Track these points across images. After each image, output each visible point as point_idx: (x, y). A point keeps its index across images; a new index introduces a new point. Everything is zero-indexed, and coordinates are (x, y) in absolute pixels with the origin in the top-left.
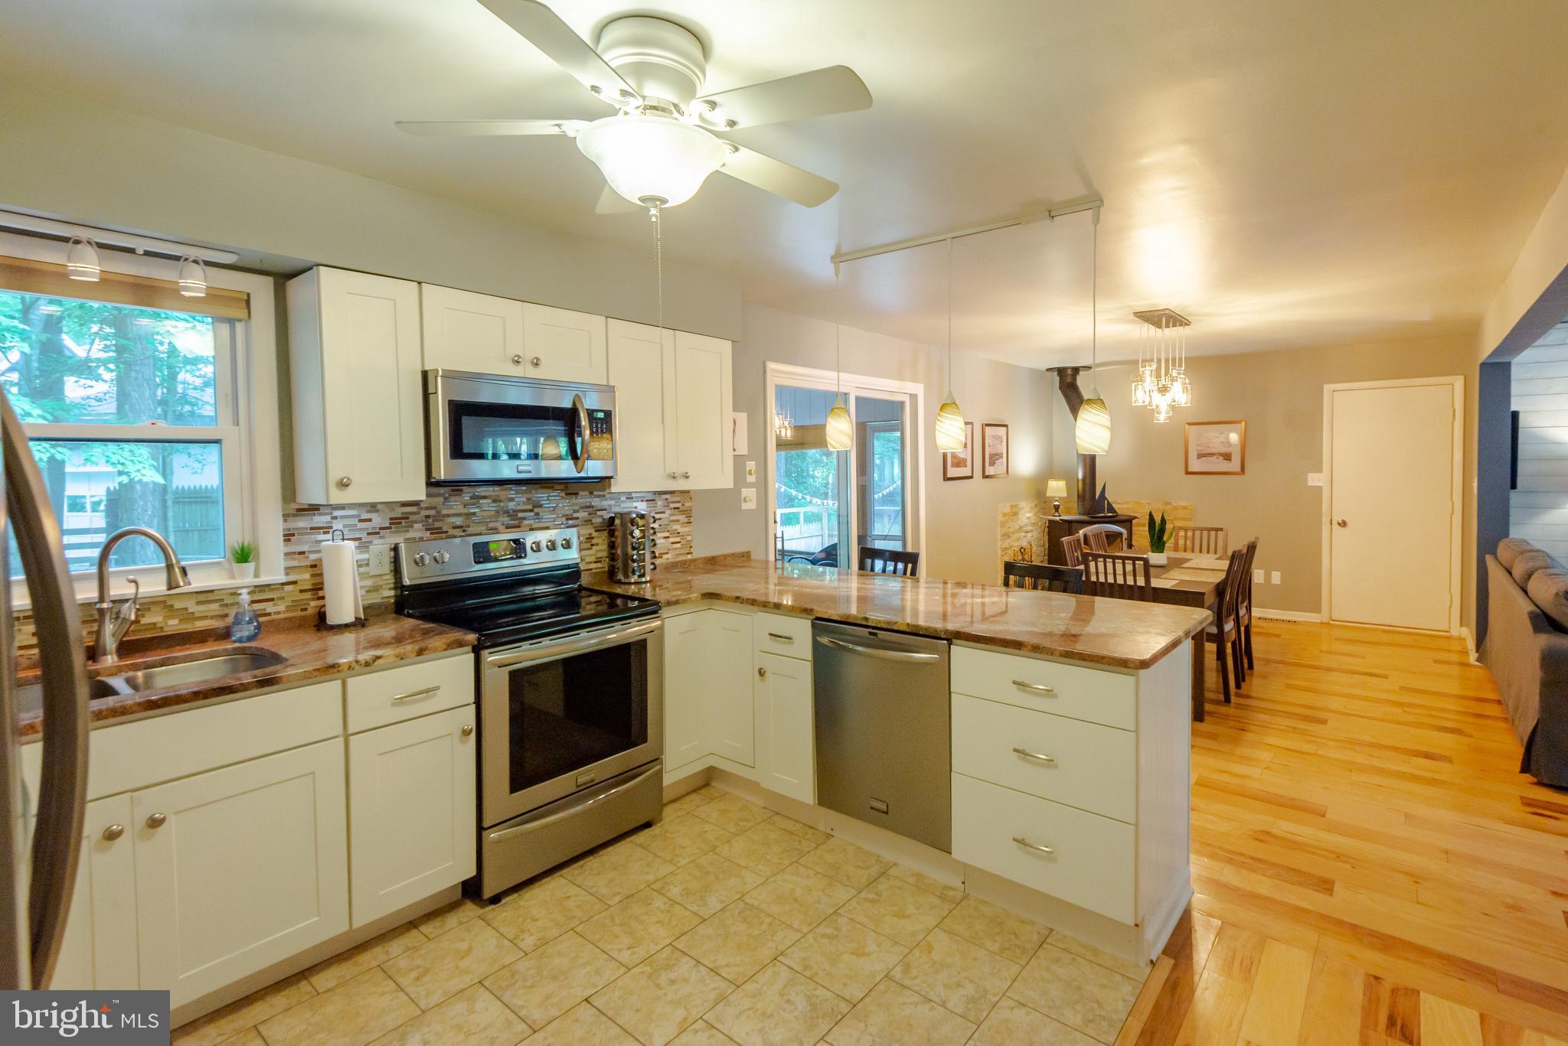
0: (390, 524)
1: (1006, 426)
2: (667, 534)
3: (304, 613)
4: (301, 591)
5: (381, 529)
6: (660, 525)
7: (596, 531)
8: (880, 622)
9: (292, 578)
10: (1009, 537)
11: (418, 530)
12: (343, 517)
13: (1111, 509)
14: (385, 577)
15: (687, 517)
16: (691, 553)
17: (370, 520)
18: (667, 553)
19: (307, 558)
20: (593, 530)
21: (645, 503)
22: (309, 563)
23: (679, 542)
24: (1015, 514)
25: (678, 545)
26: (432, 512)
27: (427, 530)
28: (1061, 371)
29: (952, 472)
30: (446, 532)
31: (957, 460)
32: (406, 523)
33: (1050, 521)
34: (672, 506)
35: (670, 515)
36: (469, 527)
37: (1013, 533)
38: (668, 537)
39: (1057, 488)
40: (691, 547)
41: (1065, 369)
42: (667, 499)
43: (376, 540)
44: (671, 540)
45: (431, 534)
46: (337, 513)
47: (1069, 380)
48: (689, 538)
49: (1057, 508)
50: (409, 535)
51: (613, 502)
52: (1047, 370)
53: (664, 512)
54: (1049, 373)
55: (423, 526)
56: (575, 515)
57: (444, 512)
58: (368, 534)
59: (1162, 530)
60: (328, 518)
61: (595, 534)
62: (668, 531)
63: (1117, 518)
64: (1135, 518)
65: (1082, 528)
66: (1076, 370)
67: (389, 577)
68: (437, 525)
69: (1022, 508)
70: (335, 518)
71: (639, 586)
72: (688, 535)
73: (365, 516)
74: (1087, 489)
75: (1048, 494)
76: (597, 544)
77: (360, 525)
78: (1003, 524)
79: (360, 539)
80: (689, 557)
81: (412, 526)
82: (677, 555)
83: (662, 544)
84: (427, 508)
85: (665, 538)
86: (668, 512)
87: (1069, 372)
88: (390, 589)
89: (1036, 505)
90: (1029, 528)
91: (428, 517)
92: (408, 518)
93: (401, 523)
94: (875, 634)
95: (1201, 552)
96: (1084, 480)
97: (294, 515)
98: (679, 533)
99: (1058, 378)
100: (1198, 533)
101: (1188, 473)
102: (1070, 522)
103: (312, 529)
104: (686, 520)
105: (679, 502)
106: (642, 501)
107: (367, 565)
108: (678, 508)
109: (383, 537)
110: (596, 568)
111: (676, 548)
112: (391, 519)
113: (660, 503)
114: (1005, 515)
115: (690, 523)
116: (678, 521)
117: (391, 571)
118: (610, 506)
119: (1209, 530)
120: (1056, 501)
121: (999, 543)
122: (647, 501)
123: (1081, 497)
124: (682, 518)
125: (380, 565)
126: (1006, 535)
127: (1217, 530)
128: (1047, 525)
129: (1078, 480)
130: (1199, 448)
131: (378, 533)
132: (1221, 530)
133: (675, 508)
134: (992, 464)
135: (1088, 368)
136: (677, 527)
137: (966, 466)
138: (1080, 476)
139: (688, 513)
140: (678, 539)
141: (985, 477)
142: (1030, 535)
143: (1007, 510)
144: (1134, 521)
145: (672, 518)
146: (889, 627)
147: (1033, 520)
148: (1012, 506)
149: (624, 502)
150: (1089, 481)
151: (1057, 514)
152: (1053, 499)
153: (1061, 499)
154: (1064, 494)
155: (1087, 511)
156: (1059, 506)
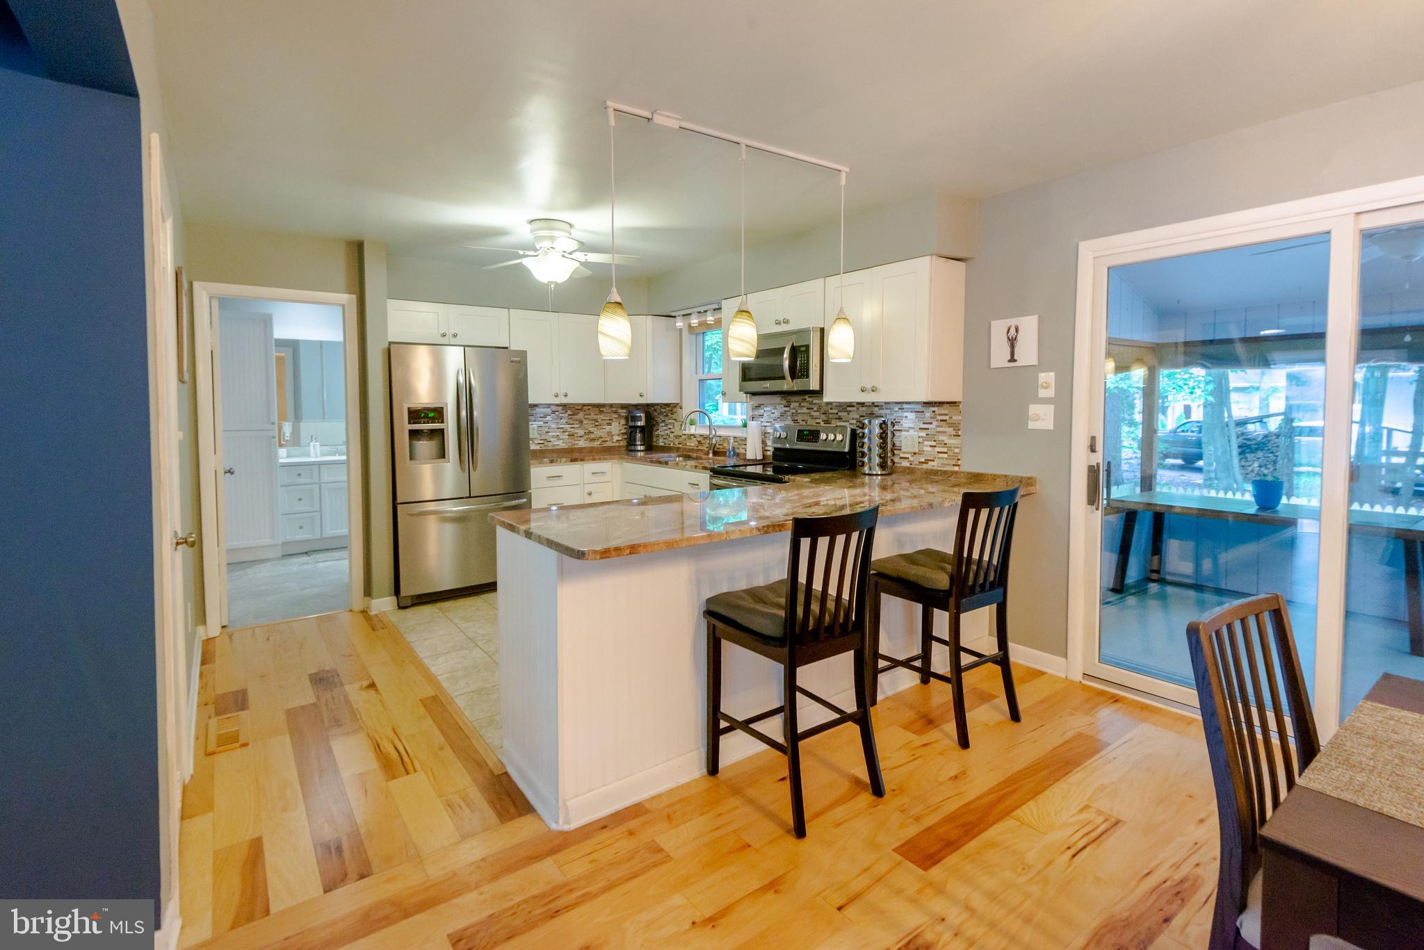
2: (934, 444)
6: (927, 435)
15: (954, 430)
16: (959, 465)
18: (933, 461)
21: (914, 414)
23: (946, 453)
25: (946, 456)
34: (939, 418)
35: (937, 426)
38: (935, 446)
40: (959, 460)
42: (934, 412)
44: (938, 449)
46: (766, 409)
48: (957, 450)
51: (888, 411)
53: (931, 423)
57: (799, 411)
62: (935, 441)
71: (871, 477)
72: (954, 447)
73: (773, 411)
77: (772, 415)
80: (956, 469)
82: (942, 464)
83: (927, 451)
85: (931, 446)
86: (935, 423)
91: (793, 413)
98: (945, 444)
104: (954, 433)
105: (947, 415)
106: (911, 412)
108: (946, 421)
111: (943, 458)
113: (928, 415)
115: (958, 436)
116: (945, 432)
118: (886, 414)
122: (915, 412)
124: (950, 430)
133: (941, 421)
136: (944, 438)
139: (955, 426)
140: (945, 450)
145: (939, 429)
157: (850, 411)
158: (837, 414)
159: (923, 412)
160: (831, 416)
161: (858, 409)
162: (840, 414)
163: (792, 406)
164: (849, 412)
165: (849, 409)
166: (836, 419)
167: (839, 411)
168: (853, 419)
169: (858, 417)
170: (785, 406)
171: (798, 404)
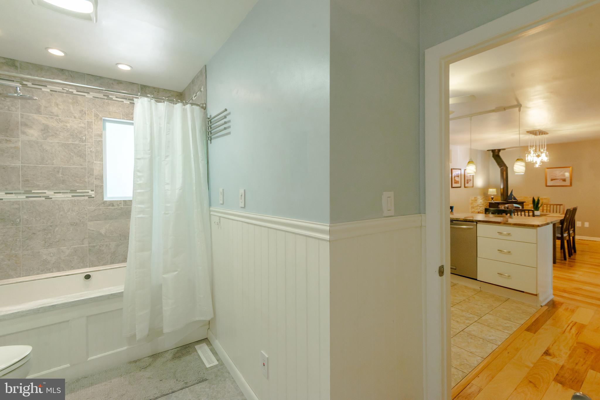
8: (454, 218)
10: (474, 208)
13: (515, 198)
24: (476, 200)
28: (493, 151)
29: (454, 185)
31: (456, 181)
33: (490, 203)
37: (475, 206)
39: (492, 191)
41: (495, 150)
47: (496, 154)
49: (492, 198)
52: (488, 150)
54: (488, 151)
59: (538, 203)
63: (517, 202)
64: (525, 202)
65: (502, 205)
66: (499, 150)
69: (479, 199)
74: (505, 192)
75: (489, 193)
78: (472, 204)
87: (497, 151)
89: (484, 198)
90: (481, 206)
94: (453, 222)
95: (553, 212)
96: (503, 188)
99: (492, 153)
100: (552, 206)
101: (547, 186)
102: (498, 203)
114: (472, 200)
119: (557, 205)
120: (492, 196)
121: (470, 210)
123: (502, 195)
126: (473, 208)
127: (560, 205)
128: (488, 204)
129: (501, 189)
130: (552, 177)
132: (562, 205)
134: (467, 183)
135: (504, 149)
137: (459, 183)
138: (502, 187)
141: (465, 187)
142: (481, 208)
143: (473, 199)
144: (524, 203)
146: (457, 220)
147: (483, 203)
148: (475, 198)
150: (505, 189)
151: (492, 201)
152: (491, 195)
153: (494, 195)
154: (495, 194)
155: (505, 199)
156: (493, 197)
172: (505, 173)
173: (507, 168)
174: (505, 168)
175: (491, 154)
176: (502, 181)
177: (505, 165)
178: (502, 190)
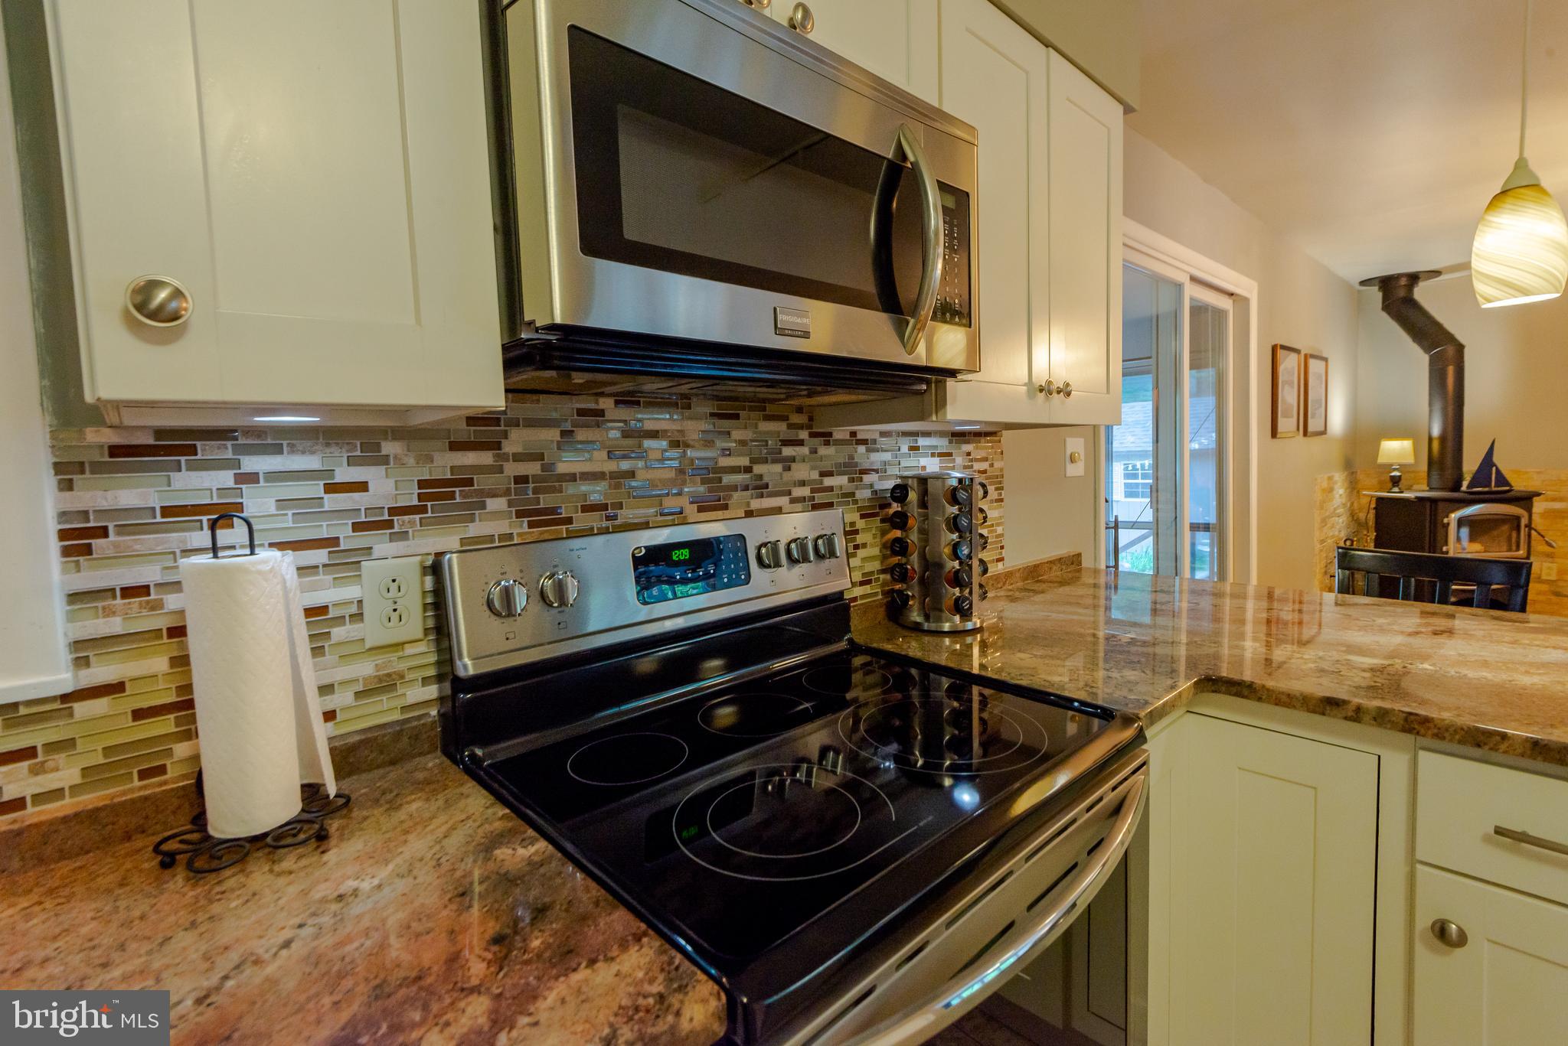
0: (420, 497)
1: (1326, 360)
3: (153, 786)
4: (138, 714)
5: (393, 511)
7: (863, 516)
9: (102, 673)
11: (496, 515)
12: (275, 476)
13: (1502, 480)
14: (410, 650)
16: (1002, 559)
17: (362, 487)
19: (157, 605)
20: (858, 515)
21: (941, 461)
22: (162, 623)
24: (1331, 490)
26: (532, 469)
27: (520, 514)
28: (1386, 283)
29: (1281, 425)
30: (569, 521)
31: (1285, 407)
32: (463, 495)
33: (1380, 500)
34: (978, 467)
36: (620, 506)
37: (1329, 517)
39: (1399, 451)
40: (1002, 547)
41: (1391, 278)
42: (969, 454)
43: (381, 545)
45: (531, 525)
46: (252, 463)
47: (1402, 293)
48: (999, 530)
49: (1396, 481)
50: (475, 529)
51: (887, 456)
52: (1363, 283)
54: (1363, 288)
55: (510, 504)
56: (828, 482)
57: (562, 468)
58: (357, 527)
60: (226, 478)
61: (861, 524)
63: (1507, 494)
65: (1453, 511)
66: (1414, 278)
67: (422, 647)
68: (545, 501)
69: (1336, 482)
70: (252, 478)
72: (998, 525)
73: (345, 474)
75: (1382, 459)
76: (864, 545)
77: (332, 502)
78: (1320, 505)
79: (333, 542)
80: (1000, 565)
81: (483, 506)
84: (518, 458)
87: (1403, 281)
88: (425, 681)
89: (1346, 478)
90: (1341, 510)
91: (521, 480)
92: (469, 482)
93: (452, 496)
96: (1443, 439)
97: (97, 468)
98: (987, 521)
99: (1380, 295)
102: (1433, 501)
103: (166, 511)
104: (997, 496)
105: (988, 460)
106: (933, 455)
107: (358, 617)
108: (986, 472)
109: (403, 536)
110: (863, 597)
112: (422, 484)
113: (960, 462)
114: (1324, 490)
115: (1001, 500)
117: (426, 631)
118: (885, 463)
120: (1395, 470)
122: (941, 455)
123: (1437, 464)
124: (993, 492)
125: (395, 616)
128: (1373, 505)
129: (1432, 439)
131: (389, 524)
133: (981, 473)
134: (1313, 415)
135: (1436, 273)
137: (1293, 416)
138: (1437, 431)
139: (999, 483)
141: (1307, 434)
142: (1341, 520)
143: (1324, 484)
147: (1348, 498)
148: (1328, 479)
149: (904, 455)
150: (1450, 436)
151: (1396, 489)
152: (1389, 467)
153: (1402, 467)
154: (1411, 460)
155: (1450, 484)
156: (1400, 477)
157: (793, 459)
158: (748, 470)
159: (950, 454)
160: (728, 479)
161: (814, 451)
162: (758, 469)
163: (509, 447)
164: (788, 463)
165: (787, 451)
166: (746, 488)
167: (753, 461)
168: (803, 483)
169: (815, 475)
170: (455, 446)
171: (553, 434)
172: (1451, 370)
173: (1460, 348)
174: (1451, 350)
175: (1375, 294)
176: (1438, 406)
177: (1450, 338)
178: (1436, 445)
